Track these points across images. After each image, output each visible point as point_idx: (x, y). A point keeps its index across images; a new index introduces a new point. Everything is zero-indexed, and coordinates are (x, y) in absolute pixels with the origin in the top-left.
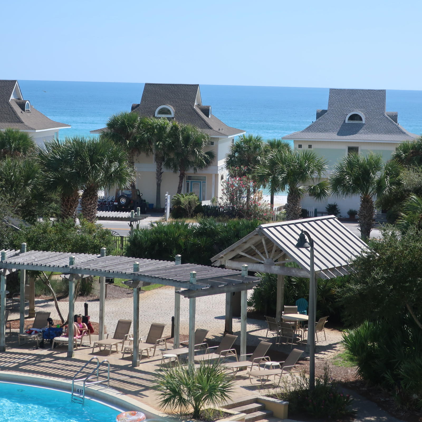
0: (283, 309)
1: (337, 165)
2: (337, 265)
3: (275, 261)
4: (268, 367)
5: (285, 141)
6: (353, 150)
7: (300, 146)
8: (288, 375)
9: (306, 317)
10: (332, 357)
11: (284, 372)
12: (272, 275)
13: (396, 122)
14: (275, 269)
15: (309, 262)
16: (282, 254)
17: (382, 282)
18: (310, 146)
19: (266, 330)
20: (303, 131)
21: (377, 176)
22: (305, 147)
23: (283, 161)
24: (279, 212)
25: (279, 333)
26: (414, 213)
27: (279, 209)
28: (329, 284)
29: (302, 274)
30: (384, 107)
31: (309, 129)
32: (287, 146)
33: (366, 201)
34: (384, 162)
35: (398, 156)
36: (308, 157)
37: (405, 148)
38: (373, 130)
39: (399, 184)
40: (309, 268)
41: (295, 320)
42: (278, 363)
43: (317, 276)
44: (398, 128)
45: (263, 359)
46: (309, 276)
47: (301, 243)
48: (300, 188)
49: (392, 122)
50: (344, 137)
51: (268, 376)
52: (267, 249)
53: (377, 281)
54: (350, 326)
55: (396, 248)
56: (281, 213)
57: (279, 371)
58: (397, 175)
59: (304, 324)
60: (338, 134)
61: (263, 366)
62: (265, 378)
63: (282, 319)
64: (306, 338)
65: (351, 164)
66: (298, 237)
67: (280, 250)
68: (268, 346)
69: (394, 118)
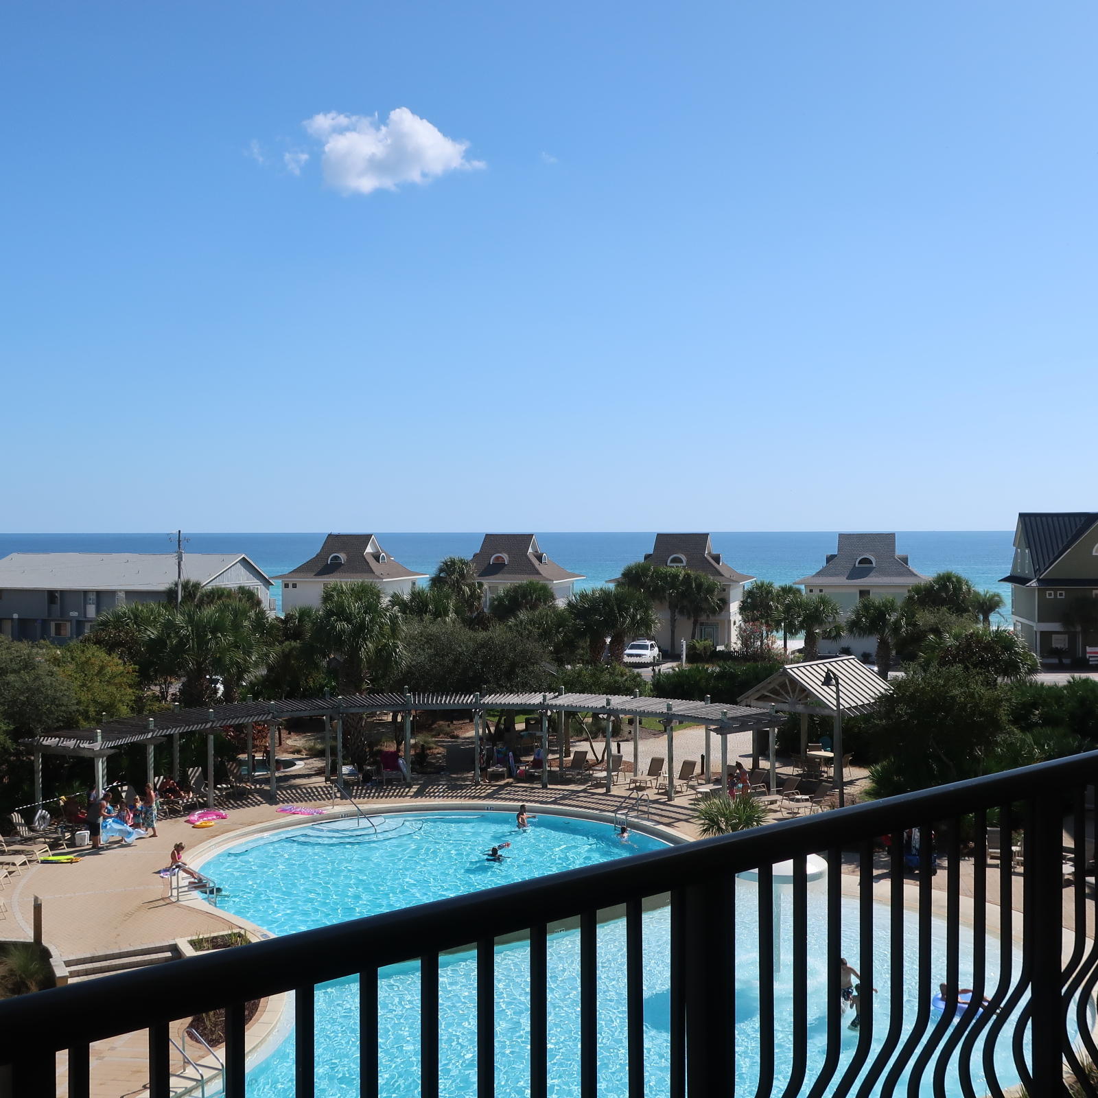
0: (807, 747)
1: (852, 608)
2: (860, 703)
3: (800, 700)
4: (798, 801)
5: (797, 586)
6: (864, 593)
7: (811, 591)
8: (818, 807)
9: (831, 755)
10: (859, 792)
11: (814, 805)
12: (795, 713)
13: (907, 565)
14: (800, 708)
15: (835, 703)
16: (805, 693)
17: (906, 718)
18: (821, 591)
19: (792, 768)
20: (814, 576)
21: (892, 618)
22: (816, 592)
23: (800, 605)
24: (793, 656)
25: (804, 770)
26: (933, 652)
27: (793, 653)
28: (852, 723)
29: (826, 712)
30: (894, 551)
31: (819, 574)
32: (799, 591)
33: (883, 644)
34: (899, 603)
35: (911, 598)
36: (823, 601)
37: (917, 589)
38: (884, 572)
39: (915, 625)
40: (835, 709)
41: (820, 757)
42: (807, 797)
43: (841, 713)
44: (910, 570)
45: (793, 793)
46: (835, 714)
47: (827, 682)
48: (817, 631)
49: (902, 565)
50: (853, 581)
51: (798, 808)
52: (791, 689)
53: (901, 716)
54: (876, 762)
55: (919, 685)
57: (809, 804)
58: (914, 616)
59: (828, 761)
60: (847, 579)
61: (792, 800)
62: (796, 811)
63: (806, 757)
64: (832, 775)
65: (866, 607)
66: (824, 674)
67: (804, 690)
68: (796, 780)
69: (905, 560)
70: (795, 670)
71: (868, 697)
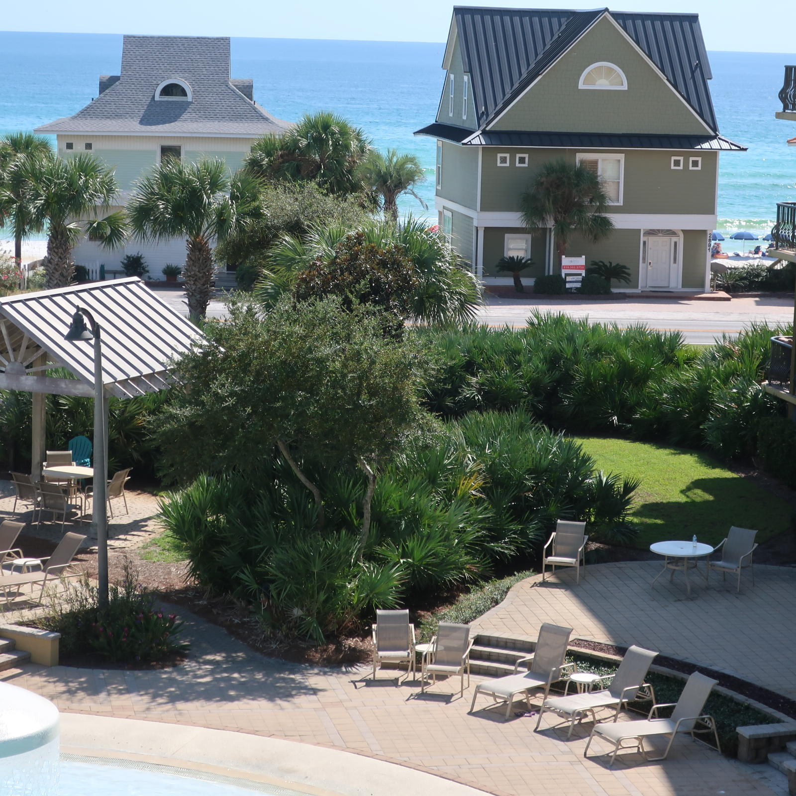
0: (45, 458)
1: (140, 180)
2: (146, 371)
3: (27, 367)
4: (19, 569)
5: (42, 136)
6: (170, 151)
7: (70, 146)
8: (57, 582)
9: (88, 472)
10: (141, 545)
11: (49, 576)
12: (21, 394)
13: (251, 99)
14: (28, 383)
15: (91, 366)
16: (40, 352)
17: (231, 402)
18: (89, 146)
19: (13, 499)
20: (74, 118)
21: (218, 199)
22: (79, 148)
23: (37, 177)
24: (31, 273)
25: (38, 504)
26: (289, 268)
27: (33, 267)
28: (132, 408)
29: (80, 390)
30: (227, 71)
31: (86, 113)
32: (44, 146)
33: (198, 250)
34: (231, 172)
35: (254, 164)
36: (86, 168)
37: (268, 148)
38: (208, 113)
39: (256, 214)
40: (92, 379)
41: (67, 478)
42: (37, 561)
43: (107, 393)
44: (255, 109)
45: (9, 555)
46: (93, 393)
47: (76, 332)
48: (71, 226)
49: (243, 99)
50: (153, 128)
51: (19, 585)
52: (12, 345)
53: (221, 399)
54: (173, 486)
55: (257, 336)
56: (36, 274)
57: (39, 575)
58: (255, 198)
59: (85, 484)
60: (141, 123)
61: (8, 567)
62: (14, 589)
63: (42, 477)
64: (90, 511)
65: (166, 180)
66: (69, 321)
67: (35, 346)
68: (18, 528)
69: (247, 90)
70: (20, 306)
71: (169, 351)
